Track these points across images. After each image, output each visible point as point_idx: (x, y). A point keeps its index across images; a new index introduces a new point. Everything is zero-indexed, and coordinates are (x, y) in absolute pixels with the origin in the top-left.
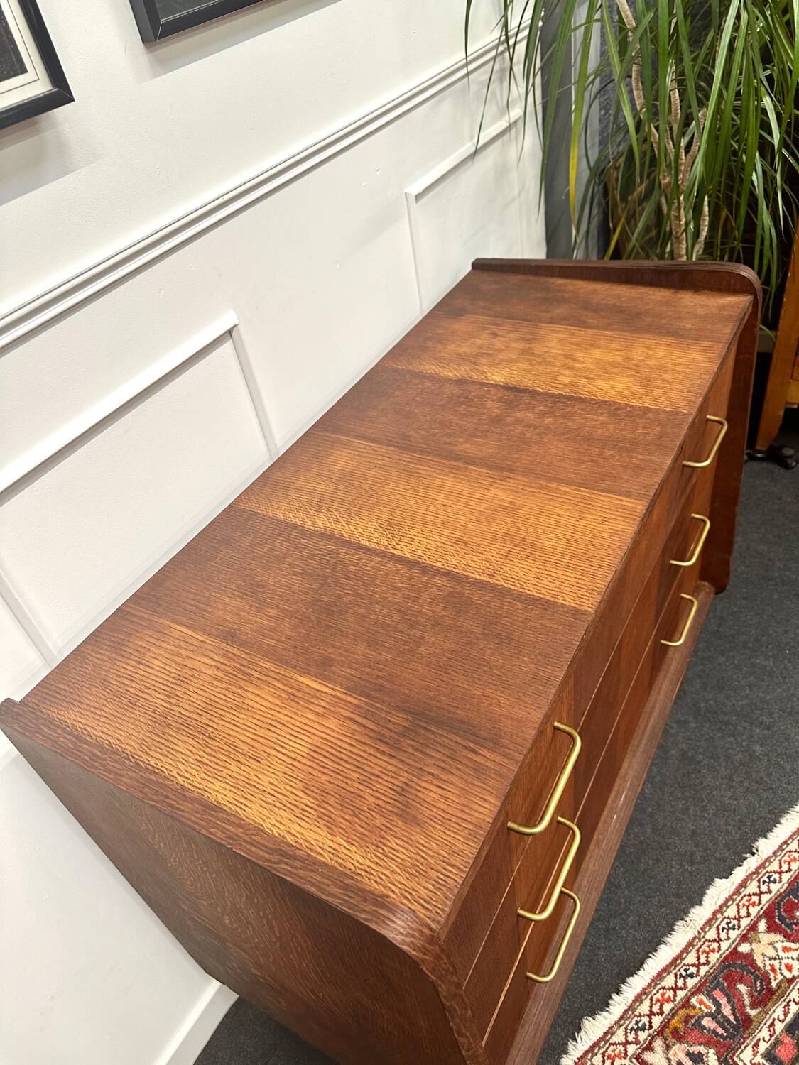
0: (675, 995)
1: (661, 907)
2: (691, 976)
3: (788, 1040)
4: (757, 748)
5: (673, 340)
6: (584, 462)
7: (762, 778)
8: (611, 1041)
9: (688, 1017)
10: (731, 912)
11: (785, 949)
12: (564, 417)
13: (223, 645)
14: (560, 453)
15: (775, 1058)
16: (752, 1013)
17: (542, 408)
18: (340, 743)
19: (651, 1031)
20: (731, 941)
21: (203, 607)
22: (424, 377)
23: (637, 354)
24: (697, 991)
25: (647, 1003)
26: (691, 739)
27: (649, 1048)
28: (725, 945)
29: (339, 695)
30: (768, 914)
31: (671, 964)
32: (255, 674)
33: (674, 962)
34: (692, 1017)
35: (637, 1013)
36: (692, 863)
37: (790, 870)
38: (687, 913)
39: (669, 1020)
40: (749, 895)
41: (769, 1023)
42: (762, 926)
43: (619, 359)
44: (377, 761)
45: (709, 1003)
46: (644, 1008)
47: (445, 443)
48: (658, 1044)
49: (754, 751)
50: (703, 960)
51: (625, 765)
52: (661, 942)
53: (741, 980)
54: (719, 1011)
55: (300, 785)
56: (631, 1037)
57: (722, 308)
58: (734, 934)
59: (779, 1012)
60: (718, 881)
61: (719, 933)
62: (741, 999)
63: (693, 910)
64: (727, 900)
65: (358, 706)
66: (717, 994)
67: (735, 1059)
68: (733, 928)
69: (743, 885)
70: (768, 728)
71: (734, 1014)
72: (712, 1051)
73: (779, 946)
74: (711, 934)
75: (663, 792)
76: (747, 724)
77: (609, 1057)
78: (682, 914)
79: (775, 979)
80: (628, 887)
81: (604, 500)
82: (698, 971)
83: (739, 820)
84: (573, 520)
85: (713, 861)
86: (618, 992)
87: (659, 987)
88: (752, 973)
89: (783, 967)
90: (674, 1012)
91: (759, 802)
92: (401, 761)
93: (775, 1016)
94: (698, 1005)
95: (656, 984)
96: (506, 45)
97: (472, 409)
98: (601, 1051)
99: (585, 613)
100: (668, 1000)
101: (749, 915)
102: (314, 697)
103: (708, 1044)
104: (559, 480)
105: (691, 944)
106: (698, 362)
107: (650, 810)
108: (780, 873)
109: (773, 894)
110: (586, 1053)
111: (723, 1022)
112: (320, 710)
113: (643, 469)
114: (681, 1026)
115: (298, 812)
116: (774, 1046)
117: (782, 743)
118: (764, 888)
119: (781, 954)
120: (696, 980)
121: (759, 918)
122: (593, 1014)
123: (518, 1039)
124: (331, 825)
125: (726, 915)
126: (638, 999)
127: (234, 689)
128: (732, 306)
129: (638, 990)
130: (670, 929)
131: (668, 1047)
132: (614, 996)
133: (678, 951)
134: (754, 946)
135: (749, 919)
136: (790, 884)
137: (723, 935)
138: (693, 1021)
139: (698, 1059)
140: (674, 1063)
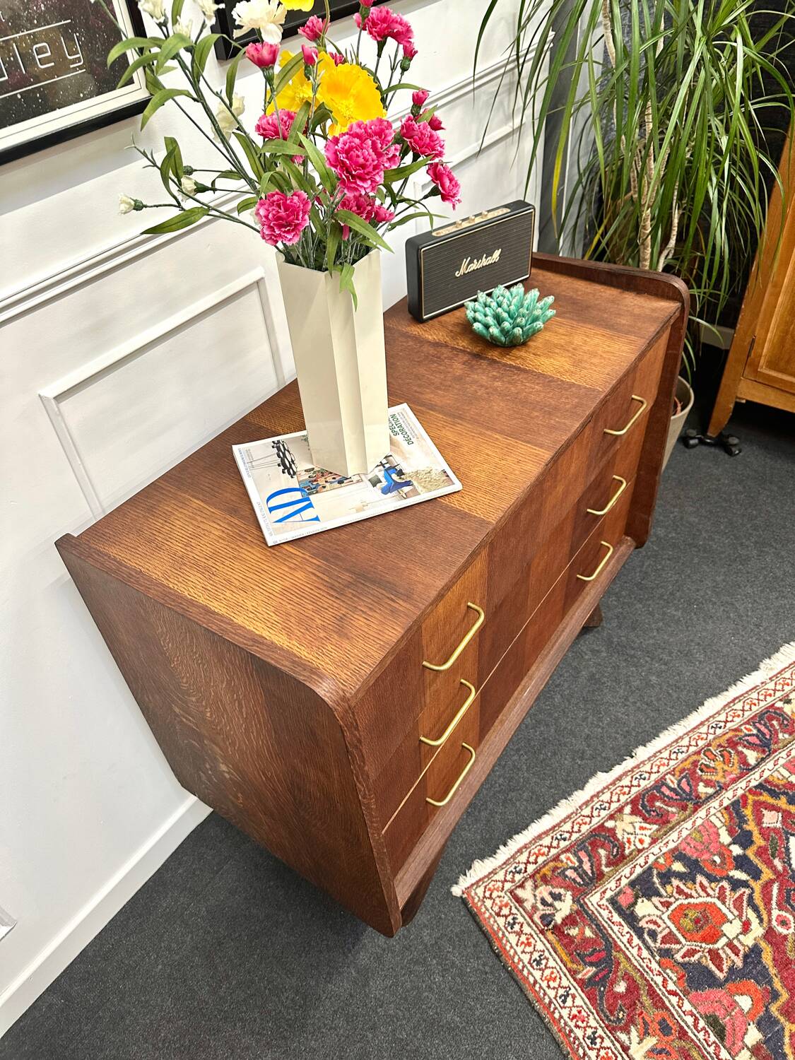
0: (549, 851)
1: (551, 788)
2: (565, 839)
3: (629, 891)
4: (654, 678)
5: (608, 332)
6: (515, 418)
7: (652, 701)
8: (493, 879)
9: (556, 868)
10: (606, 797)
11: (641, 828)
12: (509, 383)
13: (228, 517)
14: (499, 410)
15: (616, 902)
16: (606, 870)
17: (495, 373)
18: (303, 587)
19: (525, 874)
20: (600, 818)
21: (216, 489)
22: (409, 337)
23: (578, 340)
24: (567, 850)
25: (526, 854)
26: (600, 665)
27: (522, 886)
28: (595, 820)
29: (308, 558)
30: (634, 802)
31: (550, 830)
32: (250, 538)
33: (553, 829)
34: (558, 868)
35: (517, 861)
36: (582, 758)
37: (658, 772)
38: (570, 795)
39: (541, 868)
40: (623, 787)
41: (617, 878)
42: (628, 809)
43: (562, 342)
44: (327, 600)
45: (574, 860)
46: (523, 858)
47: (416, 391)
48: (529, 884)
49: (650, 681)
50: (576, 828)
51: (533, 668)
52: (545, 813)
53: (602, 846)
54: (580, 866)
55: (273, 609)
56: (509, 877)
57: (654, 310)
58: (603, 813)
59: (627, 871)
60: (599, 773)
61: (592, 812)
62: (599, 860)
63: (576, 793)
64: (604, 788)
65: (319, 566)
66: (582, 854)
67: (586, 900)
68: (605, 809)
69: (619, 779)
70: (665, 664)
71: (592, 869)
72: (569, 893)
73: (637, 825)
74: (587, 811)
75: (570, 703)
76: (648, 659)
77: (489, 890)
78: (566, 794)
79: (629, 848)
80: (528, 770)
81: (524, 448)
82: (570, 837)
83: (627, 732)
84: (497, 460)
85: (599, 759)
86: (505, 845)
87: (538, 844)
88: (612, 842)
89: (637, 841)
90: (545, 864)
91: (646, 720)
92: (343, 601)
93: (623, 874)
94: (565, 861)
95: (536, 842)
96: (516, 63)
97: (442, 368)
98: (484, 884)
99: (489, 523)
100: (543, 854)
101: (619, 801)
102: (289, 557)
103: (567, 888)
104: (495, 430)
105: (569, 817)
106: (623, 351)
107: (556, 715)
108: (650, 773)
109: (641, 788)
110: (472, 885)
111: (582, 874)
112: (292, 565)
113: (557, 429)
114: (549, 874)
115: (269, 624)
116: (617, 895)
117: (674, 676)
118: (635, 783)
119: (638, 831)
120: (567, 843)
121: (627, 804)
122: (482, 858)
123: (415, 852)
124: (290, 634)
125: (601, 799)
126: (520, 851)
127: (233, 546)
128: (662, 309)
129: (521, 844)
130: (555, 804)
131: (536, 887)
132: (501, 847)
133: (557, 821)
134: (618, 823)
135: (618, 804)
136: (656, 782)
137: (595, 813)
138: (559, 871)
139: (557, 897)
140: (538, 898)
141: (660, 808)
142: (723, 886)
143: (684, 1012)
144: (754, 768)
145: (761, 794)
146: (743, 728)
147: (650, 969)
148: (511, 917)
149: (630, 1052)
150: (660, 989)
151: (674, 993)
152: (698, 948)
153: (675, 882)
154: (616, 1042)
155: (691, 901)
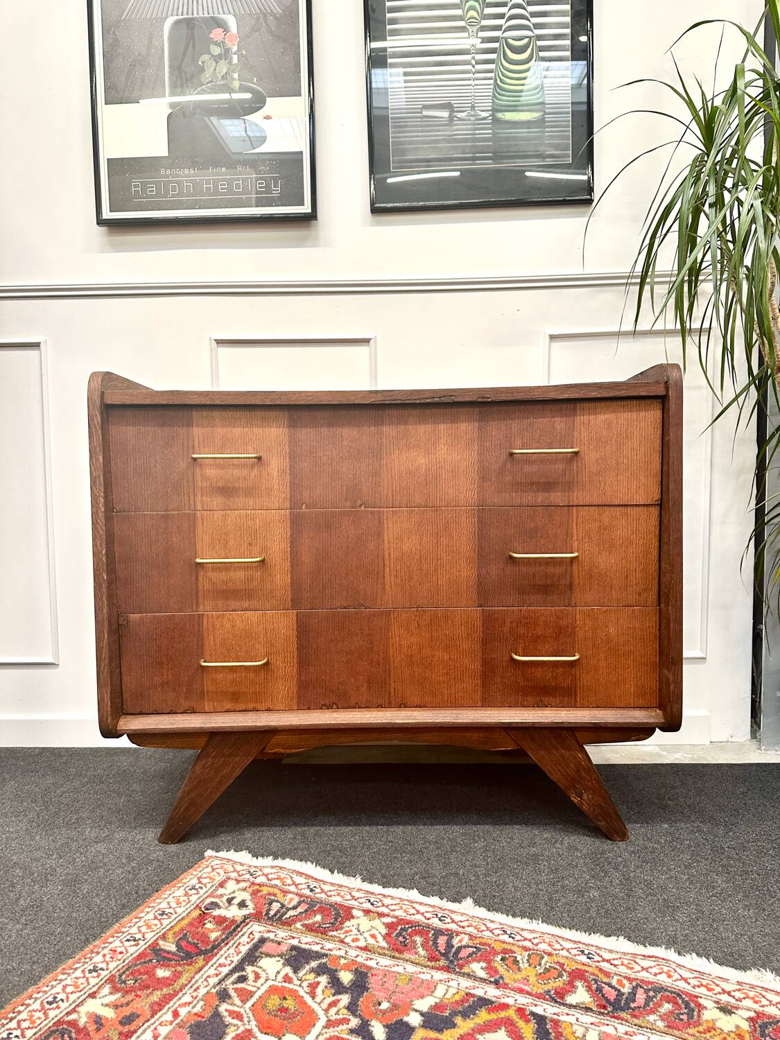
0: (289, 885)
2: (312, 891)
3: (284, 948)
8: (236, 866)
9: (275, 895)
10: (389, 902)
11: (373, 936)
16: (298, 926)
19: (252, 879)
20: (359, 905)
24: (301, 896)
25: (274, 871)
27: (238, 882)
28: (353, 903)
30: (402, 921)
31: (315, 879)
33: (318, 880)
35: (263, 869)
37: (462, 927)
38: (370, 882)
40: (414, 909)
42: (388, 920)
45: (293, 903)
46: (269, 871)
48: (243, 885)
50: (331, 894)
53: (325, 916)
54: (289, 909)
56: (243, 872)
58: (367, 905)
60: (416, 892)
61: (361, 898)
62: (307, 919)
63: (377, 885)
64: (399, 898)
66: (304, 906)
67: (251, 923)
68: (373, 905)
69: (422, 904)
71: (291, 917)
72: (252, 911)
73: (374, 932)
74: (357, 895)
77: (222, 866)
78: (368, 880)
79: (339, 934)
82: (318, 893)
87: (291, 875)
88: (335, 921)
89: (353, 937)
90: (273, 887)
91: (527, 903)
94: (287, 898)
95: (293, 873)
98: (226, 863)
100: (283, 882)
101: (393, 911)
103: (256, 907)
105: (341, 886)
108: (454, 922)
109: (426, 921)
110: (221, 858)
111: (280, 913)
114: (265, 893)
116: (273, 940)
118: (429, 915)
119: (367, 934)
120: (309, 893)
121: (395, 917)
122: (252, 853)
125: (384, 899)
126: (274, 868)
131: (244, 890)
132: (271, 858)
133: (330, 880)
134: (364, 918)
135: (389, 911)
136: (447, 929)
137: (362, 900)
138: (273, 898)
139: (242, 905)
140: (232, 895)
141: (415, 942)
142: (349, 1020)
143: (155, 1029)
144: (564, 1005)
145: (528, 1021)
146: (616, 978)
147: (198, 988)
148: (201, 885)
149: (90, 1001)
150: (175, 1003)
151: (176, 1014)
152: (246, 1019)
153: (324, 980)
154: (97, 987)
155: (308, 999)
